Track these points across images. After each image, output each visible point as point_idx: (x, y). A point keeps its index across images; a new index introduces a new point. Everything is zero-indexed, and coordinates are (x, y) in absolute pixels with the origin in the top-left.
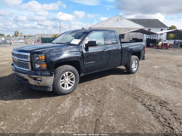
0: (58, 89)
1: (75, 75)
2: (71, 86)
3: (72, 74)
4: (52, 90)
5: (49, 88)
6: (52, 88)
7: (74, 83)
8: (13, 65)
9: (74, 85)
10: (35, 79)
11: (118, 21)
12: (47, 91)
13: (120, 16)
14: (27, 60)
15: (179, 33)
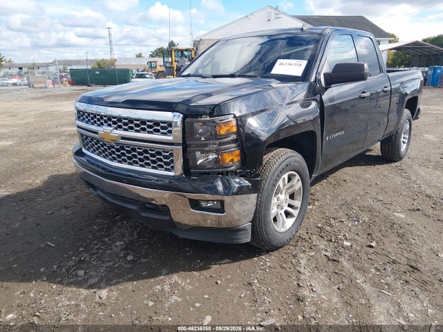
0: (268, 234)
1: (302, 181)
2: (294, 216)
3: (298, 177)
4: (249, 240)
5: (241, 233)
6: (250, 231)
7: (299, 206)
8: (79, 153)
9: (299, 215)
10: (195, 204)
11: (269, 20)
12: (235, 242)
13: (273, 8)
14: (169, 138)
15: (420, 49)
